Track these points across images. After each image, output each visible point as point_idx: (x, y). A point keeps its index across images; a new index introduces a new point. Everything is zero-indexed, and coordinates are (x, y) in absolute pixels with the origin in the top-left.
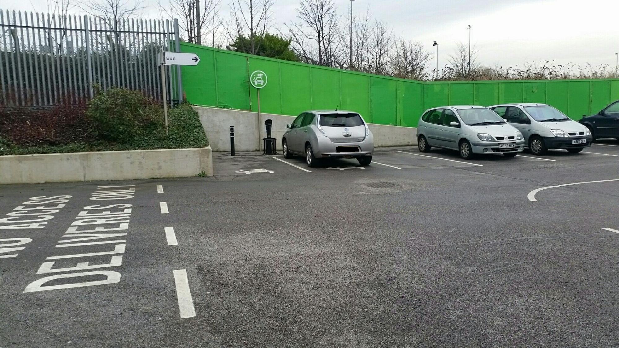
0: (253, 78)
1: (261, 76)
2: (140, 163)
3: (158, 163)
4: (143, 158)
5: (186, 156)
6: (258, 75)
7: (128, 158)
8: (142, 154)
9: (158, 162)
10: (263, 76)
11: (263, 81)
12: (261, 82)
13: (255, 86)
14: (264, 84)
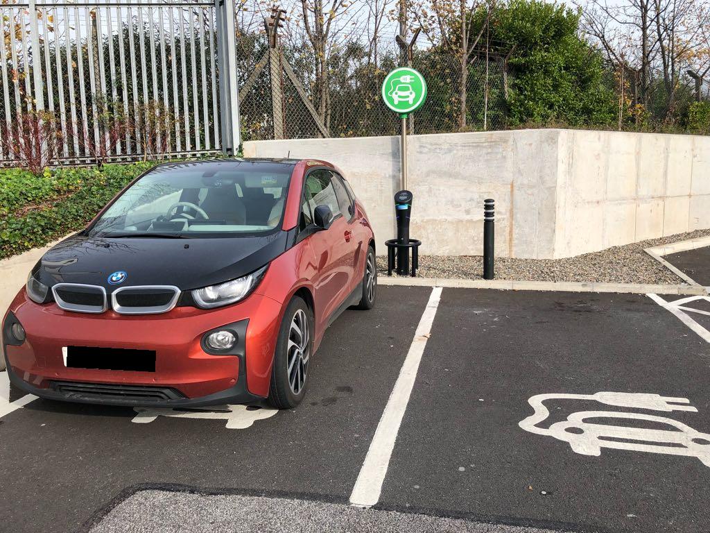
1: (409, 81)
10: (413, 81)
11: (414, 94)
12: (408, 97)
13: (395, 106)
14: (415, 100)
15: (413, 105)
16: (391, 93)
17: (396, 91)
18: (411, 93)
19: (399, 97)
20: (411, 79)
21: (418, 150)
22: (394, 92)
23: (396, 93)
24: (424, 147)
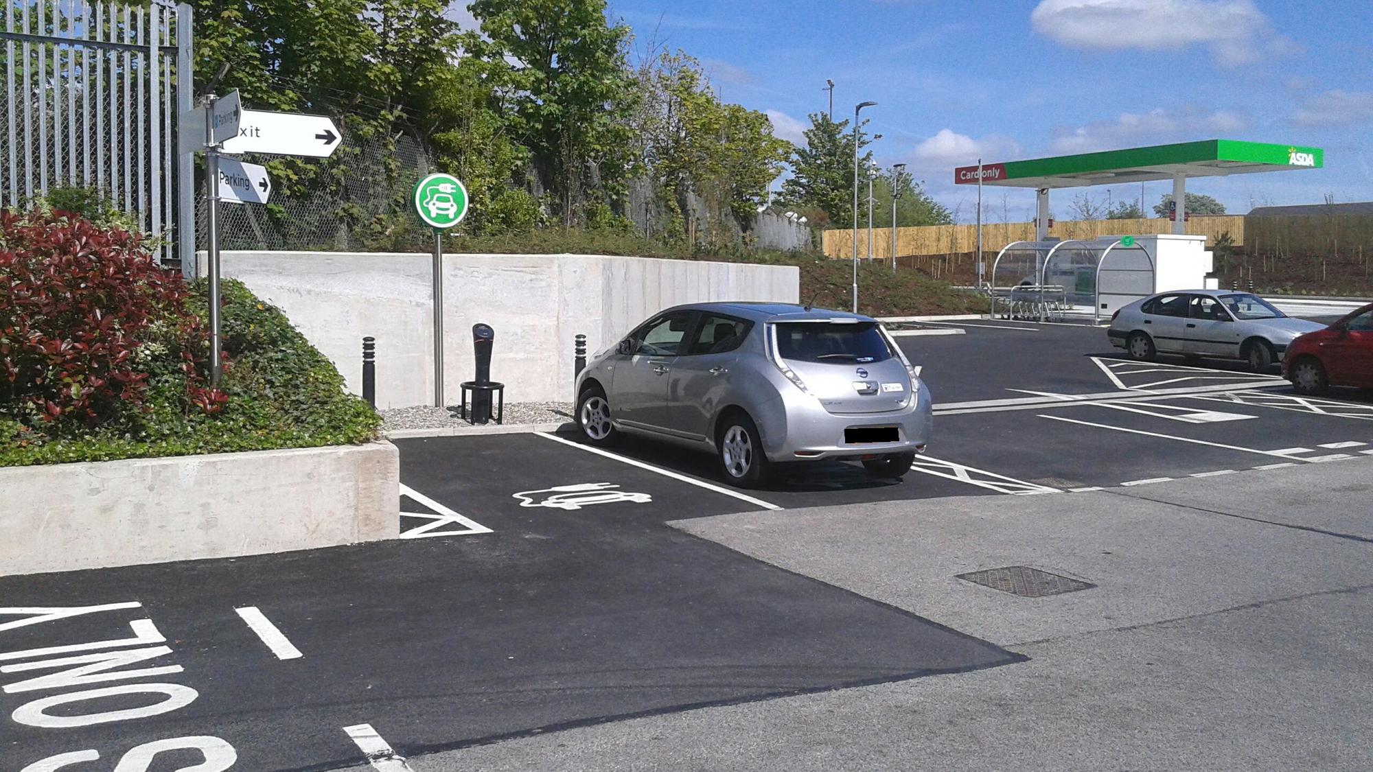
0: (422, 198)
1: (449, 191)
2: (139, 507)
3: (205, 506)
4: (151, 489)
5: (310, 475)
6: (441, 187)
7: (92, 490)
8: (149, 474)
9: (204, 501)
10: (454, 191)
11: (455, 206)
12: (448, 209)
13: (432, 219)
14: (457, 214)
15: (452, 220)
16: (427, 203)
17: (434, 201)
18: (452, 206)
19: (438, 208)
20: (452, 188)
21: (453, 273)
22: (431, 203)
23: (434, 204)
24: (460, 269)
